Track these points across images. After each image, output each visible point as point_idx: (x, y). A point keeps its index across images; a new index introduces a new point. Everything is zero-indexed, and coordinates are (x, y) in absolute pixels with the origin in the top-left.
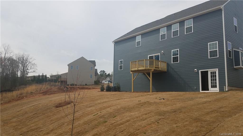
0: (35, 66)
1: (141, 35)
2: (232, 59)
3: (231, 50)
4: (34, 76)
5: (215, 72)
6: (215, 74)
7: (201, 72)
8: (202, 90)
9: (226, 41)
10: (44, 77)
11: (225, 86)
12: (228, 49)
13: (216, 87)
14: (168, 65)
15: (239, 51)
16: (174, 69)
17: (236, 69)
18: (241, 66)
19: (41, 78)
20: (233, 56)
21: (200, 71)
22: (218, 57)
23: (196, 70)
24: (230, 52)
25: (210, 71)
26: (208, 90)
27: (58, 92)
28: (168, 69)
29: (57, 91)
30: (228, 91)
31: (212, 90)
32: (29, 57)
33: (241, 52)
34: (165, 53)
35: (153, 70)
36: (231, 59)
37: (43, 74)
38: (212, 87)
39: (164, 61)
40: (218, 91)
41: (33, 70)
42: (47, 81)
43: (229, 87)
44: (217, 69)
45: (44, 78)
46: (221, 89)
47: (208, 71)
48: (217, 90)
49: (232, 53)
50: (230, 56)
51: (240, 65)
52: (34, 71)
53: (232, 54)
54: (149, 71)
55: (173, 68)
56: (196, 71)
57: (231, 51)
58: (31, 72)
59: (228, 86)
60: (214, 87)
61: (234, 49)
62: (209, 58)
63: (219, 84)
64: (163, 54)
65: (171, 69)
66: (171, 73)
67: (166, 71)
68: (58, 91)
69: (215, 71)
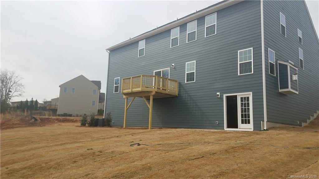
0: (23, 87)
1: (145, 40)
2: (276, 78)
3: (274, 62)
4: (22, 102)
5: (248, 98)
6: (248, 100)
7: (227, 97)
8: (228, 127)
9: (267, 47)
10: (34, 102)
11: (263, 121)
12: (269, 61)
13: (249, 123)
14: (180, 85)
15: (287, 65)
16: (189, 92)
17: (282, 94)
18: (290, 89)
19: (29, 104)
20: (277, 73)
21: (225, 96)
22: (253, 73)
23: (218, 93)
24: (272, 65)
25: (239, 96)
26: (237, 127)
27: (19, 126)
28: (179, 92)
29: (18, 124)
30: (267, 130)
31: (242, 127)
32: (14, 75)
33: (290, 67)
34: (176, 67)
35: (155, 93)
36: (274, 77)
37: (32, 99)
38: (242, 123)
39: (175, 80)
40: (252, 130)
41: (19, 93)
42: (38, 108)
43: (269, 123)
44: (251, 93)
45: (34, 104)
46: (257, 127)
47: (237, 95)
48: (250, 127)
49: (277, 68)
50: (272, 72)
51: (288, 88)
52: (20, 95)
53: (277, 70)
54: (149, 95)
55: (187, 90)
56: (218, 95)
57: (275, 64)
58: (16, 96)
59: (268, 121)
60: (246, 123)
61: (279, 62)
62: (239, 75)
63: (254, 118)
64: (175, 68)
65: (184, 93)
66: (184, 97)
67: (177, 94)
68: (20, 124)
69: (248, 96)
